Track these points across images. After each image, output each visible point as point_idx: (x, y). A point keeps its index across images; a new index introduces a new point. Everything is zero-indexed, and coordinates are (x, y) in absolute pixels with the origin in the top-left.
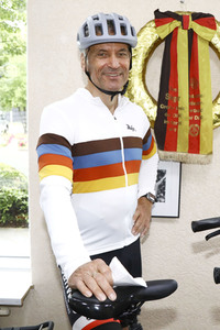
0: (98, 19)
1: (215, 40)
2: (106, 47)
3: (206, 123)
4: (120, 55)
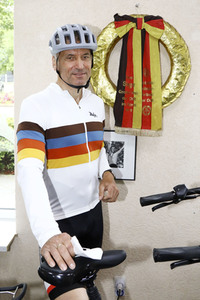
0: (66, 29)
1: (164, 38)
2: (73, 53)
3: (156, 105)
4: (84, 58)
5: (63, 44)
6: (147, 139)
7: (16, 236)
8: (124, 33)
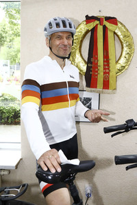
1: (117, 31)
3: (112, 73)
5: (55, 28)
6: (106, 95)
7: (21, 159)
8: (92, 27)
